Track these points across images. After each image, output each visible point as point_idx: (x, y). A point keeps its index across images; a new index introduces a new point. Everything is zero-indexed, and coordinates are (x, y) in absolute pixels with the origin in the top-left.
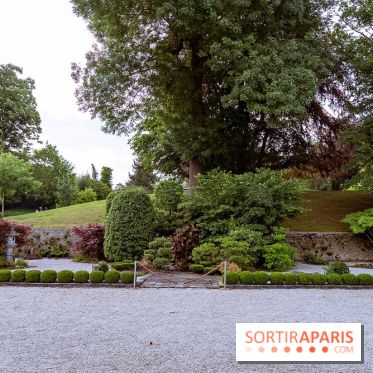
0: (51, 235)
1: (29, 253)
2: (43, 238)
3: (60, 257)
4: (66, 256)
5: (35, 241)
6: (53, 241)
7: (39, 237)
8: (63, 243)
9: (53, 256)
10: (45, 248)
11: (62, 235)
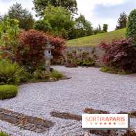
0: (83, 51)
1: (70, 62)
2: (78, 53)
3: (90, 66)
4: (93, 65)
5: (73, 55)
6: (84, 55)
7: (75, 52)
8: (91, 56)
9: (85, 65)
10: (80, 59)
11: (90, 51)
